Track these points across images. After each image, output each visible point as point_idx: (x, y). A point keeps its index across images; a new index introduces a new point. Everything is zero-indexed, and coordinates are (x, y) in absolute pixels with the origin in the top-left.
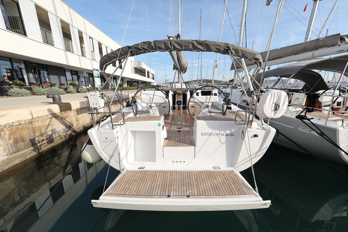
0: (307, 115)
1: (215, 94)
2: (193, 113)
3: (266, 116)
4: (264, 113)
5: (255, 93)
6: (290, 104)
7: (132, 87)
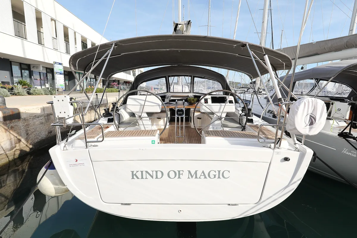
0: (352, 133)
1: (231, 102)
2: (199, 127)
3: (298, 132)
4: (295, 129)
5: (283, 101)
6: (329, 117)
7: (110, 88)
